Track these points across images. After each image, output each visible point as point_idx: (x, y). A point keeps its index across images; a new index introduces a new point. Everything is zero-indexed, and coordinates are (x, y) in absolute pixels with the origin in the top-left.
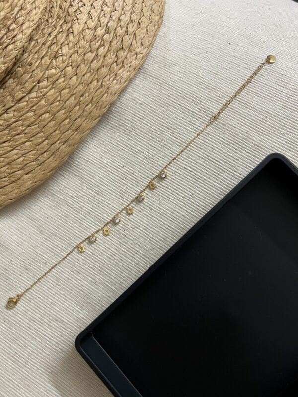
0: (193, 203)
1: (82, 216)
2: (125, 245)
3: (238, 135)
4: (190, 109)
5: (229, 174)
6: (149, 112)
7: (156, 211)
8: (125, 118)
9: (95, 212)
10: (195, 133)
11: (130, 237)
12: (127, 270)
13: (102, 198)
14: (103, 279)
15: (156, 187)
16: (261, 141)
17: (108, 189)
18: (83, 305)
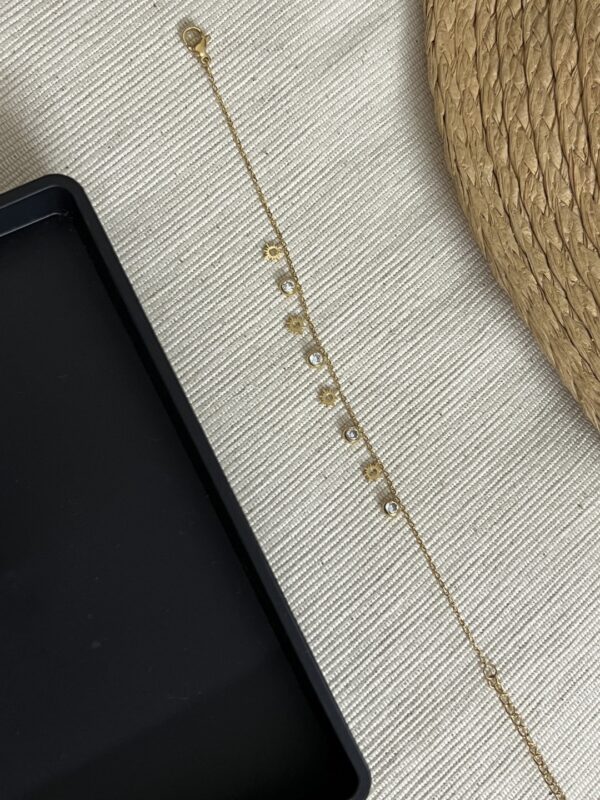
0: (300, 560)
1: (352, 275)
2: (249, 359)
3: (432, 720)
4: (532, 623)
5: (345, 669)
6: (555, 521)
7: (307, 461)
8: (557, 456)
9: (351, 311)
10: (468, 617)
11: (264, 378)
12: (188, 347)
13: (379, 339)
14: (184, 280)
15: (367, 478)
16: (401, 772)
17: (399, 360)
18: (136, 211)
